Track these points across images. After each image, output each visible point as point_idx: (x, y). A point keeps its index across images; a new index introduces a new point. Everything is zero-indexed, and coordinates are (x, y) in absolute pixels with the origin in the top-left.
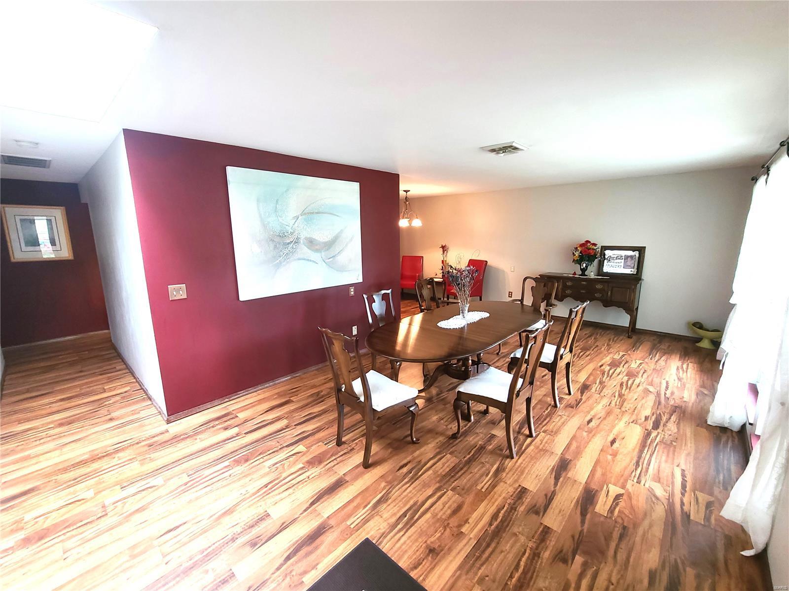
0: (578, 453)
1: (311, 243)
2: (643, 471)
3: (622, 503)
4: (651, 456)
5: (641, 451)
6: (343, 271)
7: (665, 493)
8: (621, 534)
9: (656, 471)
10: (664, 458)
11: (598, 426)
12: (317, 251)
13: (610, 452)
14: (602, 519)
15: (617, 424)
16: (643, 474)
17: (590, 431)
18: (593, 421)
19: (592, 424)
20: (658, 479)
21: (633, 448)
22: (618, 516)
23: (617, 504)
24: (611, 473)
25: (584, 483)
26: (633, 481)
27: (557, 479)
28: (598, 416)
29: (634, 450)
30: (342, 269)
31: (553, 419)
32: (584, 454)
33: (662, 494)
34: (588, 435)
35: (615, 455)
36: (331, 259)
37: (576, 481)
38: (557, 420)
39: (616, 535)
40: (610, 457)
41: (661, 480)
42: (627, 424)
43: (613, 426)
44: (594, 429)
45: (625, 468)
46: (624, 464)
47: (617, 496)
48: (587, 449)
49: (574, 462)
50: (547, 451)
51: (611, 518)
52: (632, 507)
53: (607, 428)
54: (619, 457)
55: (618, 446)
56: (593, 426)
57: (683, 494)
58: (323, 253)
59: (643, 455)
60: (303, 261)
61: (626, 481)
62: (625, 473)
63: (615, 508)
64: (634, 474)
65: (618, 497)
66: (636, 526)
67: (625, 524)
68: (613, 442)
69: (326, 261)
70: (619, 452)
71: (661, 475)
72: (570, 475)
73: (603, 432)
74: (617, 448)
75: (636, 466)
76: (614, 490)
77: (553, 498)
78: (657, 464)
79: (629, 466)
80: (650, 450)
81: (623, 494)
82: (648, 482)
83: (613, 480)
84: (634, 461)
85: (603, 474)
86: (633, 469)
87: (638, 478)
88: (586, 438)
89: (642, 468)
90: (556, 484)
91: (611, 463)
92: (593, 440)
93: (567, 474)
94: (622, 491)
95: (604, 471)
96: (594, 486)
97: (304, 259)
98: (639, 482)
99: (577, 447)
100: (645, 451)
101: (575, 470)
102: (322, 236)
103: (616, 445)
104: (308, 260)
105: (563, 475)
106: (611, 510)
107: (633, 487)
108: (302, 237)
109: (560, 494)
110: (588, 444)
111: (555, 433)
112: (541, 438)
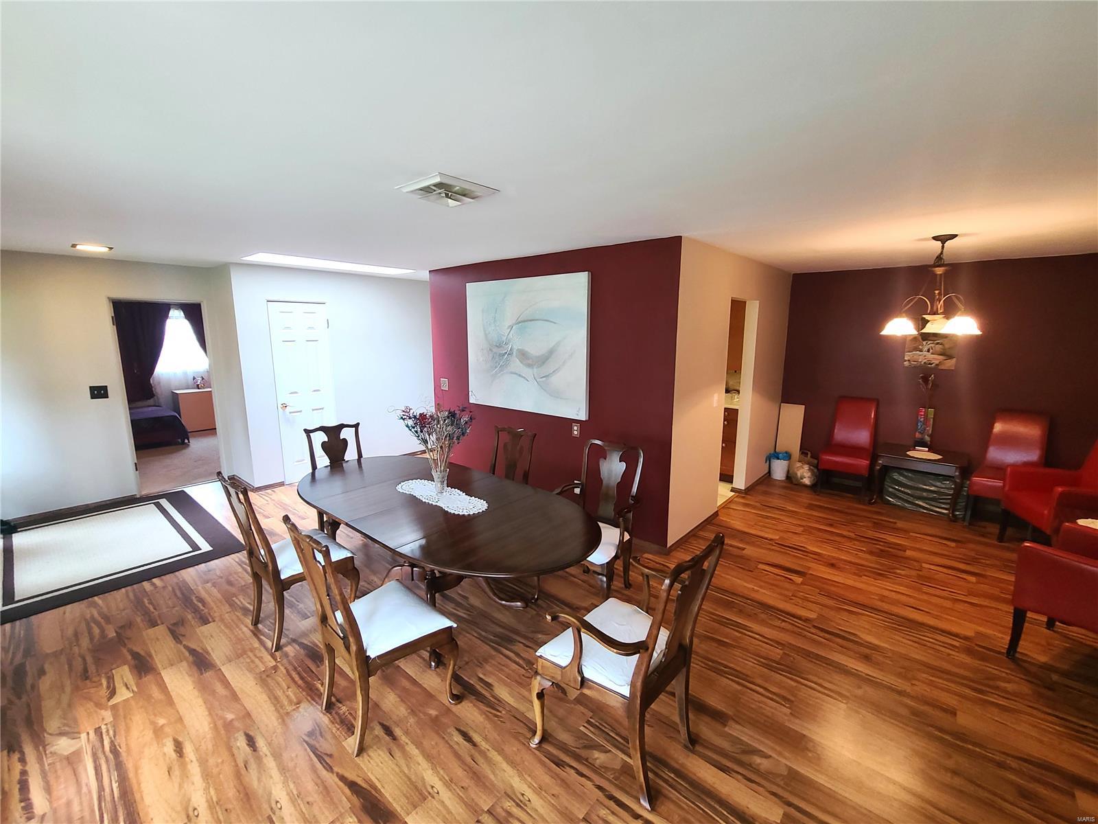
0: (204, 688)
1: (523, 355)
2: (100, 750)
3: (104, 692)
4: (101, 788)
5: (123, 780)
6: (557, 397)
7: (52, 749)
8: (87, 672)
9: (80, 769)
10: (76, 808)
11: (230, 749)
12: (529, 366)
13: (167, 730)
14: (114, 666)
15: (207, 789)
16: (98, 744)
17: (228, 726)
18: (247, 748)
19: (241, 742)
20: (72, 761)
21: (140, 771)
22: (100, 680)
23: (108, 687)
24: (141, 707)
25: (161, 672)
26: (106, 724)
27: (192, 652)
28: (253, 766)
29: (137, 769)
30: (556, 395)
31: (293, 689)
32: (196, 693)
33: (58, 744)
34: (224, 719)
35: (158, 732)
36: (544, 379)
37: (172, 665)
38: (290, 693)
39: (92, 668)
40: (161, 721)
41: (65, 762)
42: (191, 813)
43: (207, 775)
44: (229, 738)
45: (128, 729)
46: (135, 733)
47: (115, 693)
48: (200, 701)
49: (196, 675)
50: (239, 656)
51: (106, 673)
52: (90, 699)
53: (212, 761)
54: (149, 734)
55: (165, 750)
56: (236, 740)
57: (24, 773)
58: (535, 370)
59: (115, 775)
60: (515, 375)
61: (115, 716)
62: (123, 724)
63: (108, 683)
64: (111, 733)
65: (113, 693)
66: (76, 689)
67: (88, 681)
68: (179, 748)
69: (538, 380)
70: (155, 743)
71: (69, 771)
72: (184, 664)
73: (210, 747)
74: (164, 745)
75: (115, 746)
76: (123, 695)
77: (174, 639)
78: (84, 781)
79: (126, 738)
80: (108, 798)
81: (109, 701)
82: (85, 742)
83: (133, 703)
84: (122, 750)
85: (149, 697)
86: (117, 737)
87: (101, 733)
88: (220, 712)
89: (104, 753)
90: (186, 647)
91: (152, 717)
92: (209, 719)
93: (188, 662)
94: (113, 702)
95: (153, 700)
96: (148, 679)
97: (517, 374)
98: (98, 731)
99: (213, 693)
100: (115, 785)
101: (184, 672)
102: (536, 348)
103: (169, 748)
104: (520, 375)
105: (191, 659)
106: (110, 679)
107: (101, 718)
108: (515, 348)
109: (173, 646)
110: (207, 708)
111: (264, 679)
112: (265, 659)
